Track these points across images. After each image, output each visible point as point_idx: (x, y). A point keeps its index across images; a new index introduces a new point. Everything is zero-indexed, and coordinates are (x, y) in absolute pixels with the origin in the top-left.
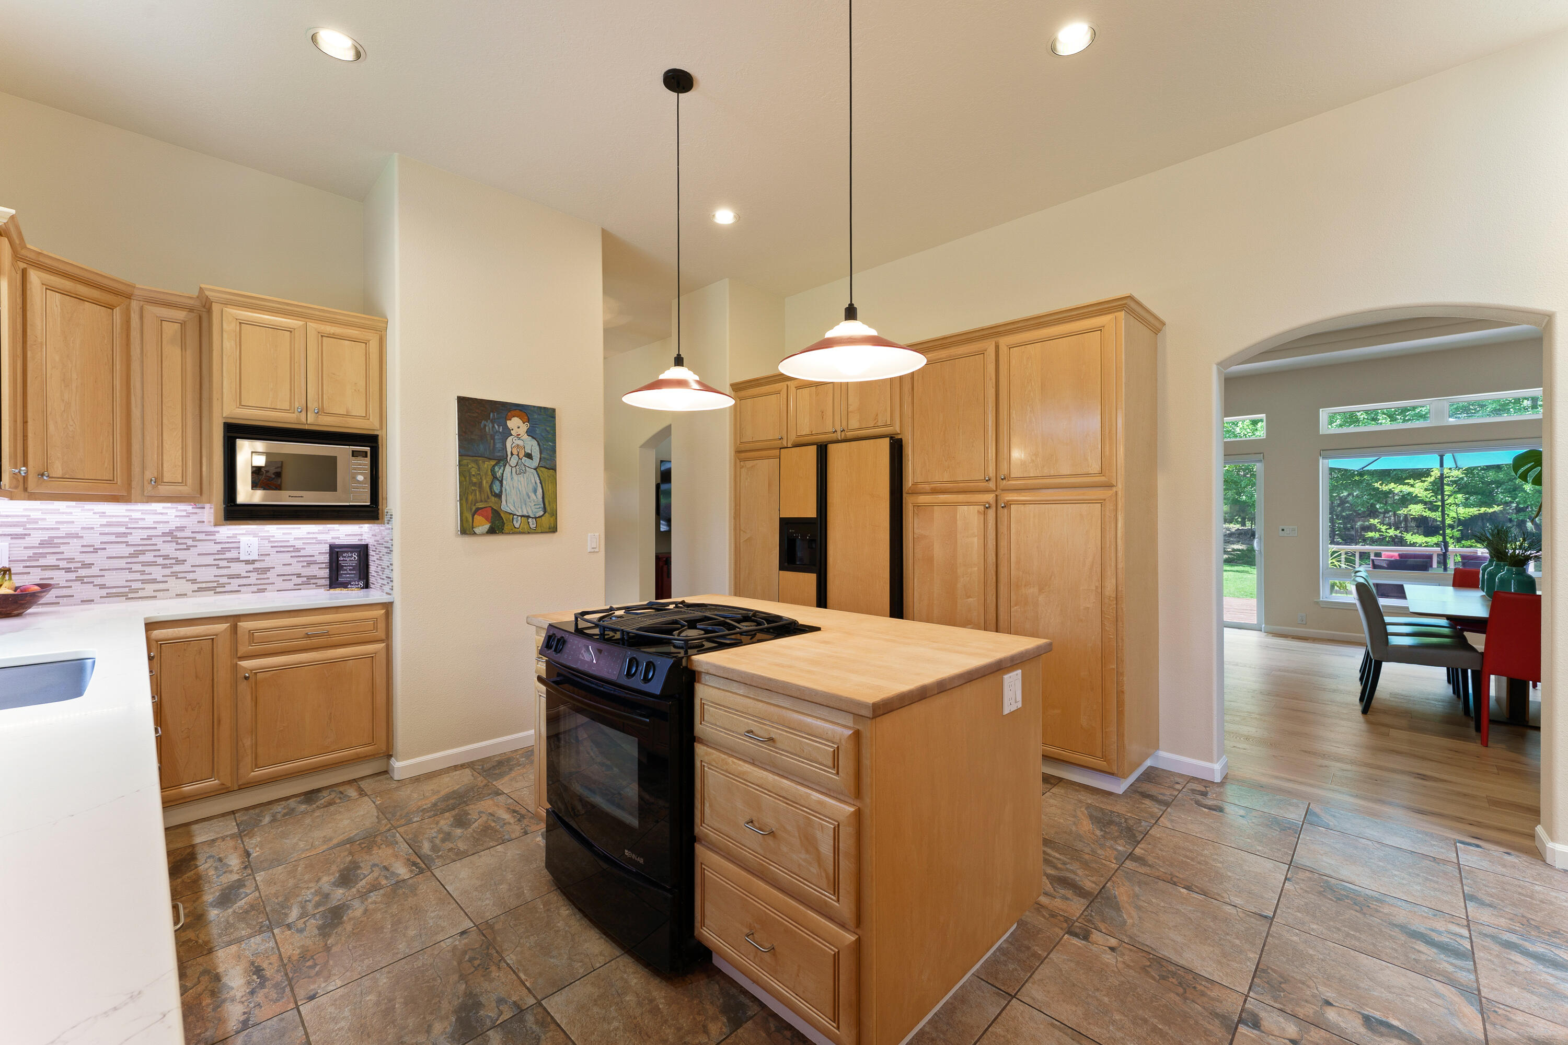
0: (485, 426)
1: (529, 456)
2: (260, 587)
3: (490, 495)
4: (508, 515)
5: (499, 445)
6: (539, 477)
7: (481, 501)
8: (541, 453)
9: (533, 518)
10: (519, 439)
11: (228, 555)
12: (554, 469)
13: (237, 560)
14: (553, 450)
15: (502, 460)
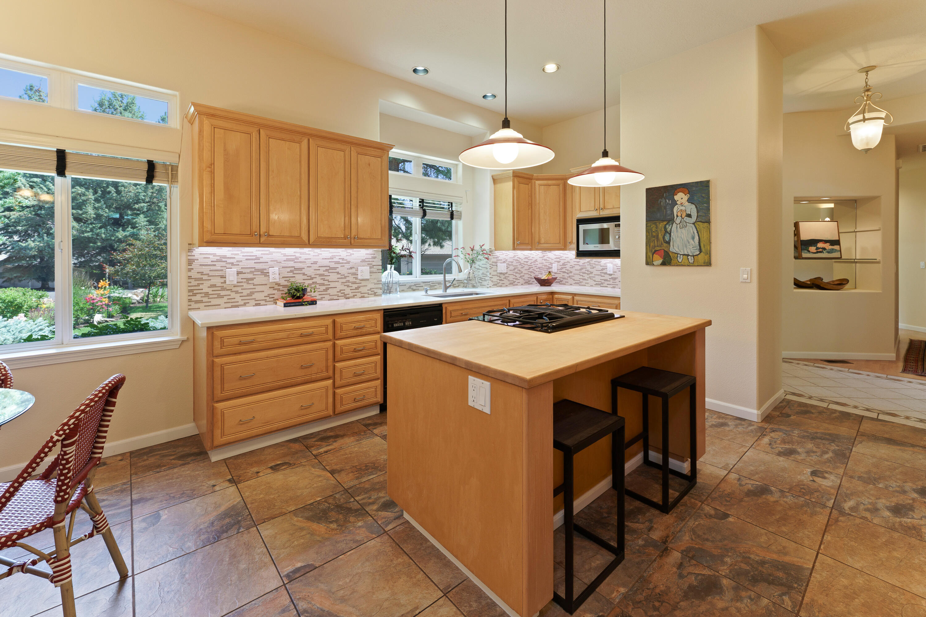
0: (661, 202)
1: (689, 216)
2: (614, 286)
3: (663, 242)
4: (674, 254)
5: (669, 212)
6: (696, 229)
7: (658, 246)
8: (698, 213)
9: (691, 256)
10: (682, 206)
11: (604, 271)
12: (709, 222)
13: (606, 273)
14: (708, 209)
15: (671, 220)
